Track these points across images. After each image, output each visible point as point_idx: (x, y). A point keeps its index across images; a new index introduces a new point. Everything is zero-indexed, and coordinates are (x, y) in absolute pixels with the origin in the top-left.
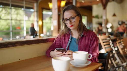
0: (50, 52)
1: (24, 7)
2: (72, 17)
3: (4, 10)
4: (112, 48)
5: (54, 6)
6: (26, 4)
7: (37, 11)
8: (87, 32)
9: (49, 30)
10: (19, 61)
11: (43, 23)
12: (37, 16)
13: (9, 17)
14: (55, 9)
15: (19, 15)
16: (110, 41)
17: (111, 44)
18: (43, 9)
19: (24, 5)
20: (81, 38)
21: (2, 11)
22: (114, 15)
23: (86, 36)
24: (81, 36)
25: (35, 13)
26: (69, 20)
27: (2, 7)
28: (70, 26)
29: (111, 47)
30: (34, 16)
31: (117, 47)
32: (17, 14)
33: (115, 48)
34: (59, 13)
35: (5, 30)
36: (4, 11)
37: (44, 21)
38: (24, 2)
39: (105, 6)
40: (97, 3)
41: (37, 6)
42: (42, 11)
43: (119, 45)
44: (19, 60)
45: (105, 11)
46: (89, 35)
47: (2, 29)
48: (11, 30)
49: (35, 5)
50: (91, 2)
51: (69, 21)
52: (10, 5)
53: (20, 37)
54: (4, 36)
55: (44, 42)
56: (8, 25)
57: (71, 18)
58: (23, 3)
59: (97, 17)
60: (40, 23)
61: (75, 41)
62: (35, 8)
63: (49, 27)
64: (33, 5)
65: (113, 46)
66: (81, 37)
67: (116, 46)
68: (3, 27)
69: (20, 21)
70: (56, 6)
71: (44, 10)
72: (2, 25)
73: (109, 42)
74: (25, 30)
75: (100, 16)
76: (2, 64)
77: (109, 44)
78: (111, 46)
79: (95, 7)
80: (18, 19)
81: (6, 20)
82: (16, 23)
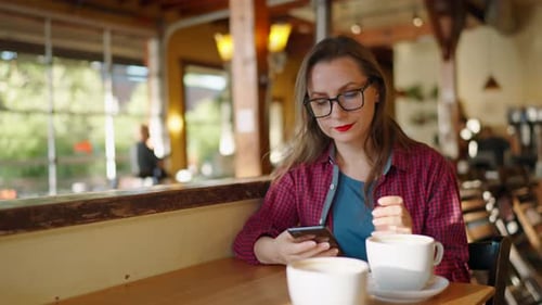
0: (254, 243)
1: (108, 58)
2: (352, 86)
3: (19, 70)
4: (494, 224)
5: (239, 47)
6: (114, 43)
7: (160, 75)
8: (409, 151)
9: (211, 154)
10: (127, 285)
11: (185, 124)
12: (162, 95)
13: (39, 102)
14: (245, 62)
15: (80, 94)
16: (487, 195)
17: (489, 207)
18: (185, 64)
19: (108, 50)
20: (385, 182)
21: (9, 75)
22: (492, 84)
23: (404, 169)
24: (385, 173)
25: (155, 84)
26: (336, 100)
27: (9, 61)
28: (338, 128)
29: (492, 219)
30: (149, 94)
31: (516, 220)
32: (74, 88)
33: (506, 223)
34: (263, 80)
35: (23, 158)
36: (17, 78)
37: (190, 116)
38: (107, 37)
39: (449, 48)
40: (414, 36)
41: (161, 53)
42: (183, 74)
43: (525, 212)
44: (126, 281)
45: (449, 66)
46: (421, 166)
47: (9, 152)
48: (52, 155)
49: (153, 47)
50: (388, 31)
51: (335, 104)
52: (49, 51)
53: (90, 188)
54: (19, 182)
55: (225, 200)
56: (34, 134)
57: (343, 91)
58: (100, 42)
59: (414, 93)
60: (175, 123)
61: (359, 191)
62: (154, 62)
63: (211, 143)
64: (145, 49)
65: (498, 218)
66: (386, 176)
67: (510, 217)
68: (15, 144)
69: (85, 115)
70: (250, 51)
71: (191, 68)
72: (10, 138)
73: (482, 198)
74: (110, 154)
75: (427, 90)
76: (57, 298)
77: (482, 209)
78: (489, 214)
79: (404, 54)
80: (77, 107)
81: (27, 113)
82: (69, 126)
